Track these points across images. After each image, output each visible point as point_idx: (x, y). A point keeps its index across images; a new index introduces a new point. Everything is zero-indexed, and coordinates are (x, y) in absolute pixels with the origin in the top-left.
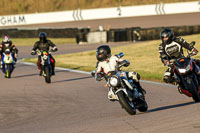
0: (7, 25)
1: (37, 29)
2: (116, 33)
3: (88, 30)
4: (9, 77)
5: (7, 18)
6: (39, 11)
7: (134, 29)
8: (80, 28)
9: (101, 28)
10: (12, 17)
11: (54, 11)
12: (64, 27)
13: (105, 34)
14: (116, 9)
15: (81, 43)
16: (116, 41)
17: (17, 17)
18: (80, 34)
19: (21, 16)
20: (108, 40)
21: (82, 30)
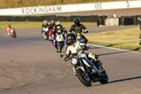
0: (48, 12)
1: (69, 15)
2: (125, 19)
3: (106, 17)
4: (61, 52)
5: (48, 7)
6: (71, 3)
7: (138, 16)
8: (100, 15)
9: (115, 16)
10: (52, 7)
11: (81, 3)
12: (88, 15)
13: (117, 20)
14: (125, 2)
15: (100, 26)
16: (125, 24)
17: (56, 7)
18: (100, 20)
19: (59, 6)
20: (120, 24)
21: (102, 17)
